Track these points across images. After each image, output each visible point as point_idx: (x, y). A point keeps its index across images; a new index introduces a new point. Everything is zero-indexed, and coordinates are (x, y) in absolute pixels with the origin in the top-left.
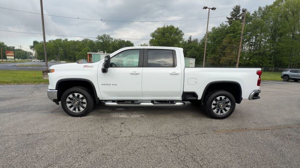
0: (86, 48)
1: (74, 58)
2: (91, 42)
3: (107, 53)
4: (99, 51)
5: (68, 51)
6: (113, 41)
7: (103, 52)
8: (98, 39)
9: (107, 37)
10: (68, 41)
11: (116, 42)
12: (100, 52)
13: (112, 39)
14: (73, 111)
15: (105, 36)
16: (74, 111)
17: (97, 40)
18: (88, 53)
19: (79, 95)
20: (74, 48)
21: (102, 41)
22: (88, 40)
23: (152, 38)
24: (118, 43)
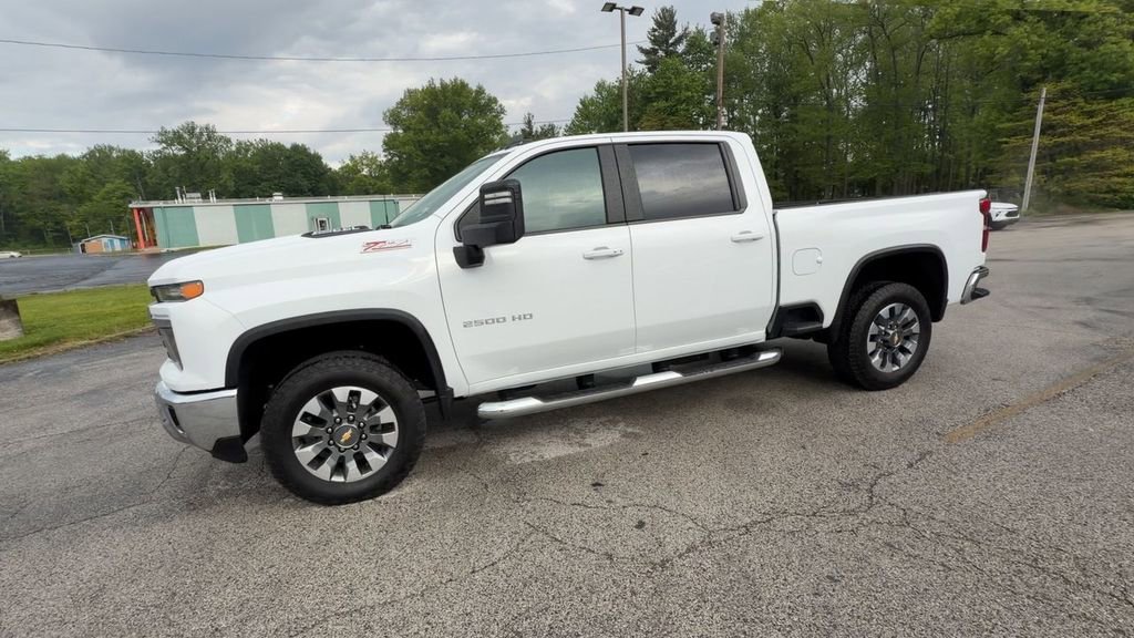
0: (109, 186)
1: (57, 231)
2: (131, 159)
3: (217, 198)
4: (182, 193)
5: (18, 203)
6: (234, 148)
7: (199, 195)
8: (161, 142)
9: (201, 133)
10: (10, 162)
11: (247, 151)
12: (188, 195)
13: (228, 141)
14: (335, 479)
15: (193, 129)
16: (338, 479)
17: (158, 147)
18: (130, 206)
19: (358, 394)
20: (50, 190)
21: (183, 152)
22: (111, 149)
23: (389, 130)
24: (254, 154)
